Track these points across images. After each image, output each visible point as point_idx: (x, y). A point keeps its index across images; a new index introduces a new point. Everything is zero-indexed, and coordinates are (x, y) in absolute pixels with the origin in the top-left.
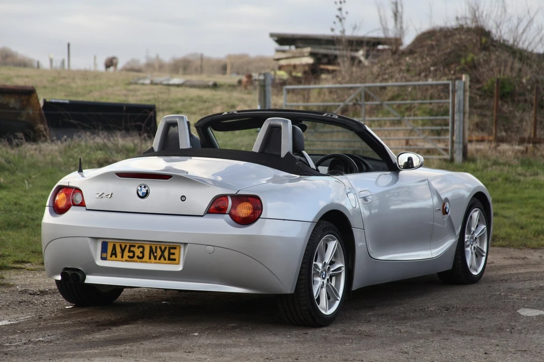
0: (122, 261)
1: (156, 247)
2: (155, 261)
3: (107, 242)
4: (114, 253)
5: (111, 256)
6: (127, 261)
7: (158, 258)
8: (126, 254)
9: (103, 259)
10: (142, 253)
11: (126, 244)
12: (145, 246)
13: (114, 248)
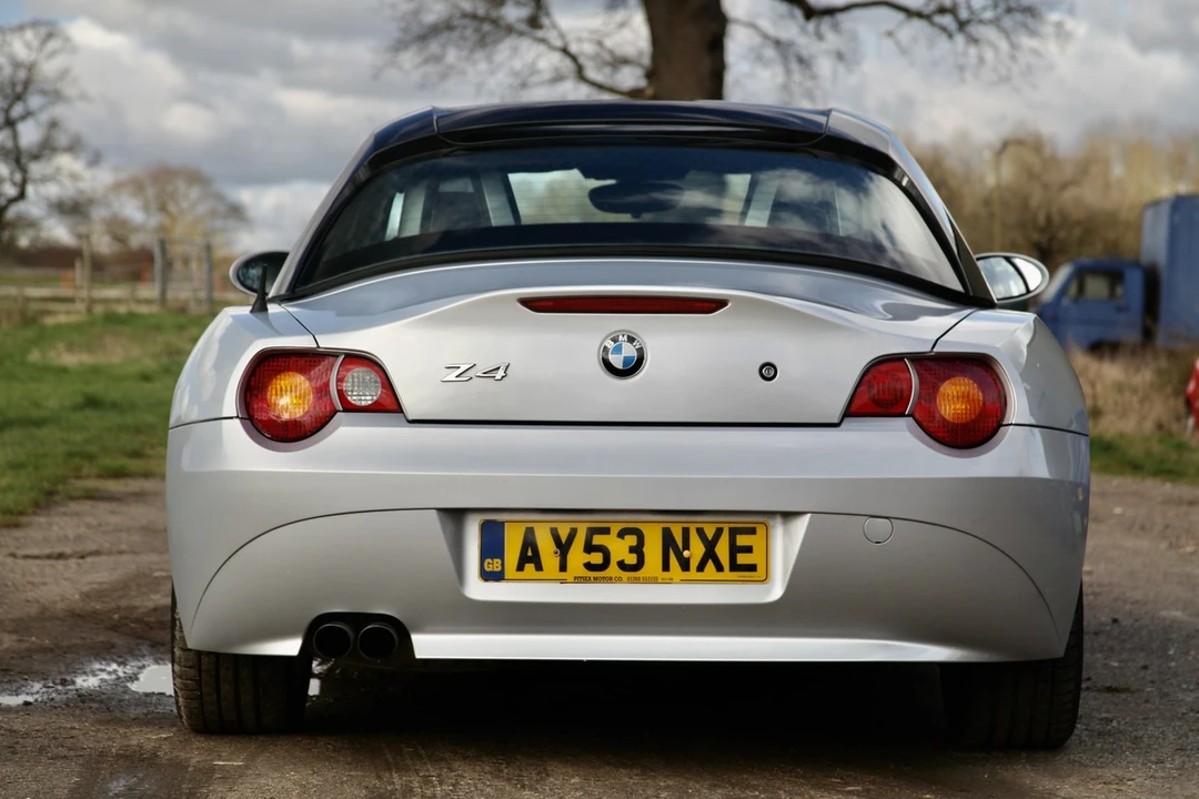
0: (563, 581)
1: (686, 532)
2: (686, 575)
3: (501, 525)
4: (530, 556)
5: (520, 568)
6: (579, 580)
7: (694, 564)
8: (577, 556)
9: (487, 576)
10: (638, 550)
11: (574, 525)
12: (644, 528)
13: (529, 539)
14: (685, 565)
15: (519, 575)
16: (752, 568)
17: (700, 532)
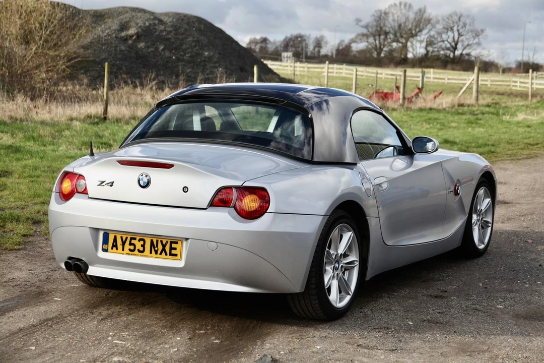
0: (123, 254)
1: (157, 241)
2: (156, 256)
3: (108, 234)
4: (115, 245)
5: (112, 249)
6: (127, 254)
7: (159, 252)
8: (127, 246)
9: (105, 250)
10: (143, 246)
11: (127, 236)
12: (146, 239)
13: (115, 240)
14: (156, 253)
15: (112, 251)
16: (176, 255)
17: (161, 242)
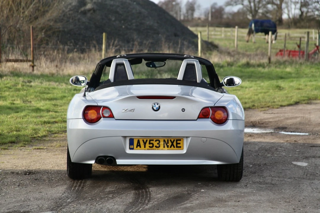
0: (145, 150)
1: (168, 140)
3: (133, 139)
4: (139, 145)
5: (137, 147)
6: (148, 149)
7: (169, 146)
8: (148, 145)
9: (130, 149)
10: (159, 144)
11: (147, 139)
12: (160, 140)
13: (139, 142)
14: (168, 147)
15: (137, 148)
16: (180, 147)
